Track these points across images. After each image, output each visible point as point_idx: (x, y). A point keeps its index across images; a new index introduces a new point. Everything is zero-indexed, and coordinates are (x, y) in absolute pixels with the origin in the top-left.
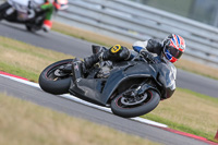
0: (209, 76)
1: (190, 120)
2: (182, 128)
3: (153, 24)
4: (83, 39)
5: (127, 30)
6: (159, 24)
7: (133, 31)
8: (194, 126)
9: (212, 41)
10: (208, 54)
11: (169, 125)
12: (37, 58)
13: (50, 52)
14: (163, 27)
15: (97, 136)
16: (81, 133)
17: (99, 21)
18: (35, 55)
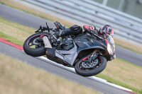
3: (128, 25)
6: (132, 25)
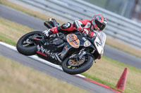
0: (115, 47)
1: (100, 74)
2: (94, 79)
3: (82, 11)
4: (35, 16)
5: (64, 13)
6: (85, 11)
7: (68, 14)
8: (103, 78)
9: (119, 24)
10: (115, 33)
11: (86, 76)
12: (5, 26)
13: (13, 23)
14: (88, 13)
15: (39, 80)
16: (29, 76)
17: (47, 6)
18: (4, 24)
